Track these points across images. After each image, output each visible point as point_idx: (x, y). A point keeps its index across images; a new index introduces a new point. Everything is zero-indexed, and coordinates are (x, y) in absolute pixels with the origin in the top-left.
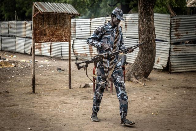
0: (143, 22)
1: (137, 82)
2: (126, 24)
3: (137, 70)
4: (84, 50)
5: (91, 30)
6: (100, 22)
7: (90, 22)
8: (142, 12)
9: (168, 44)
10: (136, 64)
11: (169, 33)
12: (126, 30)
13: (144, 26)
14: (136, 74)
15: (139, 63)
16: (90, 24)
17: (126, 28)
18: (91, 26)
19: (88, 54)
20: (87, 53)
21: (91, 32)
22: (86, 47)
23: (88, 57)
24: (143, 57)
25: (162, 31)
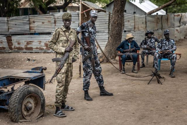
0: (118, 17)
1: (116, 63)
2: (55, 20)
3: (111, 54)
4: (1, 44)
5: (8, 27)
6: (22, 20)
7: (8, 20)
8: (119, 10)
9: (106, 34)
10: (110, 50)
11: (108, 26)
12: (55, 25)
13: (119, 20)
14: (112, 57)
15: (112, 49)
16: (8, 22)
17: (55, 24)
18: (8, 23)
19: (6, 47)
20: (4, 47)
21: (8, 28)
22: (3, 41)
23: (5, 50)
24: (115, 44)
25: (99, 25)
